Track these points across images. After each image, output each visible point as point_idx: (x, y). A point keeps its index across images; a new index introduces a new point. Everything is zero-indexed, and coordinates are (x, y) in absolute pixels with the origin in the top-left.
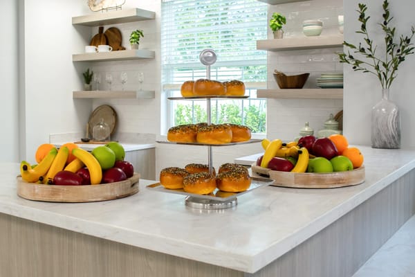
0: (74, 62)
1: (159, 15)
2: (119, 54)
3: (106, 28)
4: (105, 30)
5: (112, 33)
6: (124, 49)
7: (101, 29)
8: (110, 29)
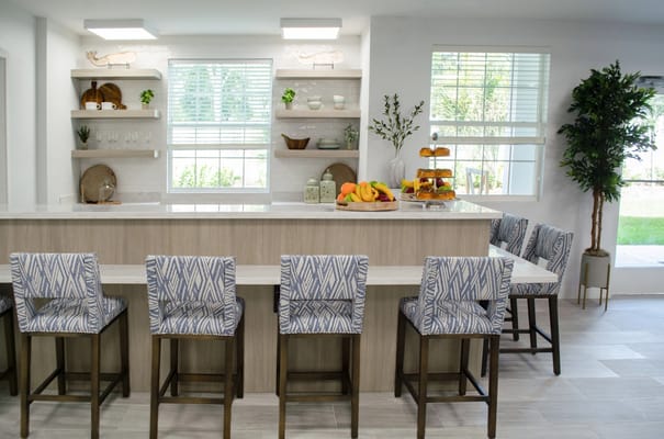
0: (73, 119)
1: (165, 76)
2: (120, 113)
3: (100, 84)
4: (98, 86)
5: (110, 90)
6: (124, 107)
7: (94, 84)
8: (107, 85)
